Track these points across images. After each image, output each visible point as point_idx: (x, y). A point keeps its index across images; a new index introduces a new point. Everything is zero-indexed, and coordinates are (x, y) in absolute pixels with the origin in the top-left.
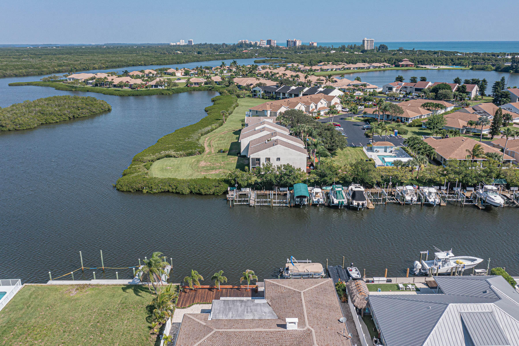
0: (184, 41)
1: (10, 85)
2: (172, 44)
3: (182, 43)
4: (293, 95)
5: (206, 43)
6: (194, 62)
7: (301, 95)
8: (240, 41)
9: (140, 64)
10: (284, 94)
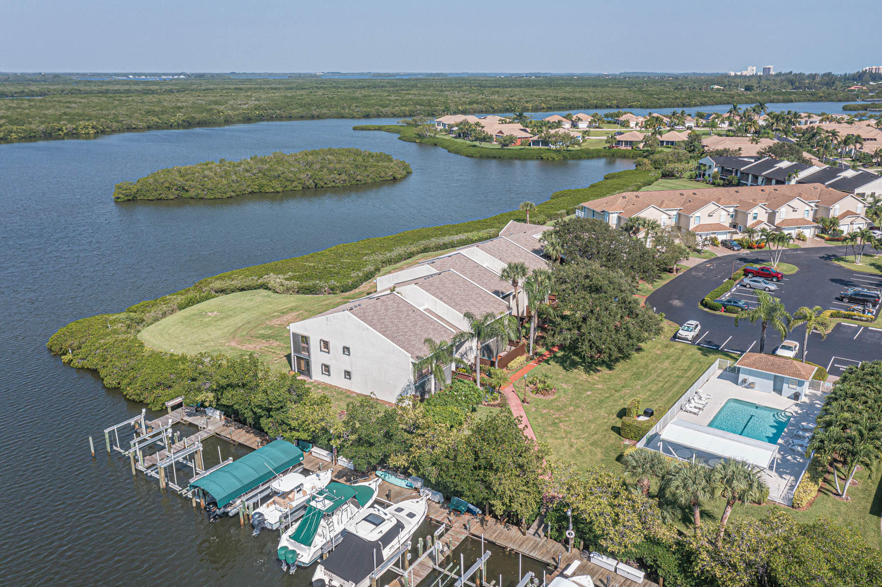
0: (755, 68)
1: (355, 129)
2: (733, 74)
3: (750, 71)
4: (774, 181)
5: (791, 72)
6: (721, 104)
7: (793, 182)
8: (867, 68)
9: (609, 104)
10: (756, 178)
